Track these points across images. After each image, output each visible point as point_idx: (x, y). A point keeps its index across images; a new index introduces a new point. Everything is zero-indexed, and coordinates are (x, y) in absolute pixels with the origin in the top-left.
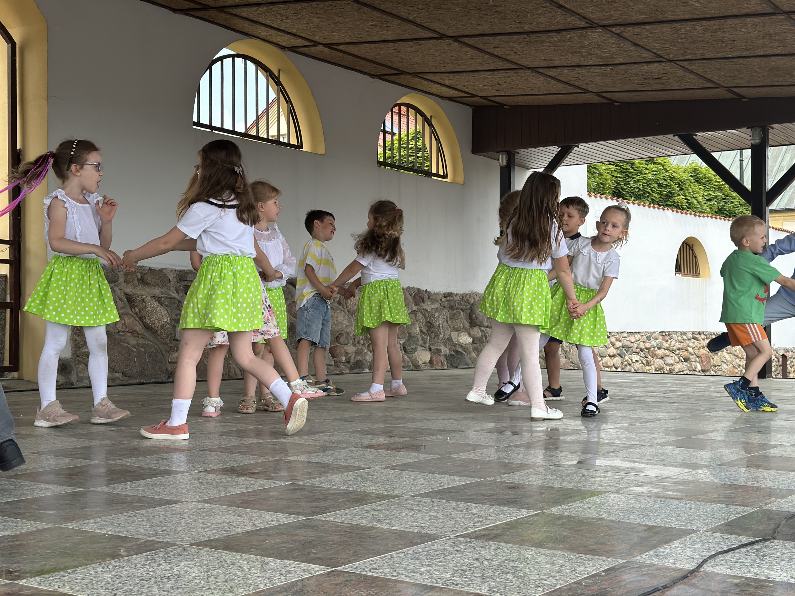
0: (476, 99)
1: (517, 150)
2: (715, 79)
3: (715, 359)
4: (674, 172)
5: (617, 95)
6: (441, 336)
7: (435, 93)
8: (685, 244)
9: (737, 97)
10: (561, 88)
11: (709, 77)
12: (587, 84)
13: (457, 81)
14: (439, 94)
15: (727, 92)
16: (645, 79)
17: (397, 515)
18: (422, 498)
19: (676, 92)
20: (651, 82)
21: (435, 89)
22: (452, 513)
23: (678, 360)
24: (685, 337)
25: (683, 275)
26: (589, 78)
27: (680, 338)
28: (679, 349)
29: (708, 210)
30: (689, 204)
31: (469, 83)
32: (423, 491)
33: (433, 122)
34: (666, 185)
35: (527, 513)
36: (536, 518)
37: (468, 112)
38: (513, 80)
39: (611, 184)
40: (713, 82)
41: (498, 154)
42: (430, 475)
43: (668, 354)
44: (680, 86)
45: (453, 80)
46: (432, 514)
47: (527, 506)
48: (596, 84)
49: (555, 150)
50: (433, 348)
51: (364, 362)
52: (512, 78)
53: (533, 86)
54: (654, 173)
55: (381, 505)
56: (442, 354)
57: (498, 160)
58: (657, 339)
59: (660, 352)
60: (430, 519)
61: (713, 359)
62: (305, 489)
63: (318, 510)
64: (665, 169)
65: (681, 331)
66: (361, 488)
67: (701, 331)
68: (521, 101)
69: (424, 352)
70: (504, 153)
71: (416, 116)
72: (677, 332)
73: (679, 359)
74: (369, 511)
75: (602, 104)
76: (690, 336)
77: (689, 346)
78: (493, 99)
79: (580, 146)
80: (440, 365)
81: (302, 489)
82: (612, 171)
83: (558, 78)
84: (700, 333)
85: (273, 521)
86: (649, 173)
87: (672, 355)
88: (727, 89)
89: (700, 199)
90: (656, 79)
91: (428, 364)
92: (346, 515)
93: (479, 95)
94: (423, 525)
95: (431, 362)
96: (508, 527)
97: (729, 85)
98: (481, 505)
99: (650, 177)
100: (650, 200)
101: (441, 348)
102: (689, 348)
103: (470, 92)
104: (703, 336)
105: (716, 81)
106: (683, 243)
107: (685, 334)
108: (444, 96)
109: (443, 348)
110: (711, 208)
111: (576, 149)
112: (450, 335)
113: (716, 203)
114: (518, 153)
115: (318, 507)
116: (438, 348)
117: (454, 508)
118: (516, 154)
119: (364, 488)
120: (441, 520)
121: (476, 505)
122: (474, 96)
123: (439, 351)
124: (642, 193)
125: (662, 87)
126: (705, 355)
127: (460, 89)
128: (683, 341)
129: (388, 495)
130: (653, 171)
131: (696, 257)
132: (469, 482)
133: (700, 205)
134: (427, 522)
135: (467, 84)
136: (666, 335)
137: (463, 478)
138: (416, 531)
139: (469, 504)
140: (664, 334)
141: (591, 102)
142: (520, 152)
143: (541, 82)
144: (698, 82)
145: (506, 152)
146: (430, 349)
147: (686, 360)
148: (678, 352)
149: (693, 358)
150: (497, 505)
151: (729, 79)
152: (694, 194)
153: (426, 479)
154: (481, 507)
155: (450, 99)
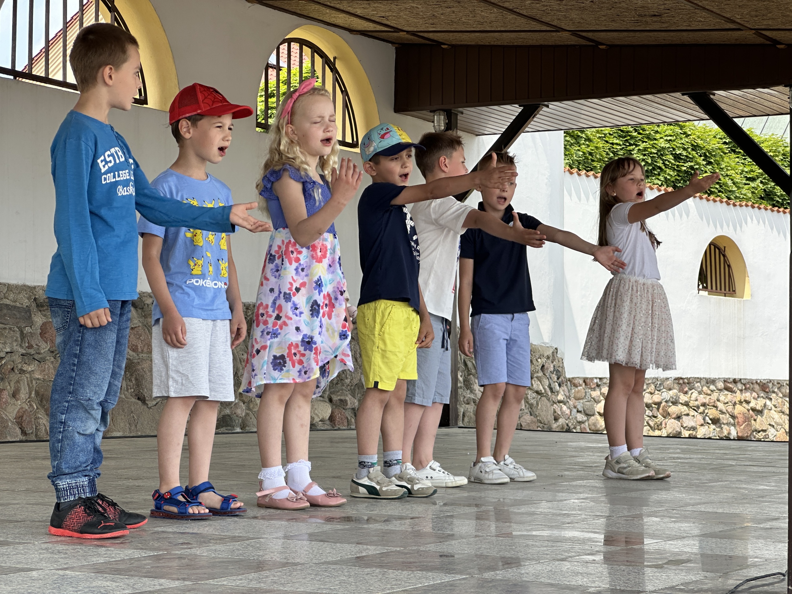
0: (402, 33)
1: (460, 109)
2: (738, 18)
3: (758, 420)
4: (699, 137)
5: (603, 34)
6: (348, 381)
7: (341, 25)
8: (712, 247)
9: (768, 43)
10: (522, 23)
11: (728, 15)
12: (559, 19)
13: (373, 11)
14: (346, 26)
15: (754, 36)
16: (640, 16)
17: (301, 580)
18: (329, 566)
19: (684, 34)
20: (648, 19)
21: (341, 19)
22: (366, 578)
23: (702, 422)
24: (712, 387)
25: (711, 292)
26: (560, 11)
27: (705, 389)
28: (704, 405)
29: (750, 195)
30: (721, 186)
31: (390, 13)
32: (330, 559)
33: (338, 66)
34: (686, 156)
35: (454, 577)
36: (463, 582)
37: (391, 50)
38: (454, 12)
39: (604, 154)
40: (733, 22)
41: (432, 114)
42: (338, 544)
43: (687, 412)
44: (689, 26)
45: (367, 8)
46: (342, 578)
47: (454, 571)
48: (571, 20)
49: (515, 110)
50: (335, 398)
51: (234, 417)
52: (453, 9)
53: (482, 20)
54: (669, 138)
55: (280, 571)
56: (348, 407)
57: (433, 122)
58: (670, 389)
59: (674, 410)
60: (340, 583)
61: (755, 420)
62: (184, 558)
63: (206, 576)
64: (685, 133)
65: (707, 376)
66: (253, 556)
67: (737, 377)
68: (467, 39)
69: (322, 403)
70: (442, 113)
71: (313, 57)
72: (701, 379)
73: (704, 419)
74: (267, 577)
75: (581, 46)
76: (721, 385)
77: (718, 400)
78: (426, 35)
79: (550, 106)
80: (346, 424)
81: (181, 558)
82: (605, 134)
83: (518, 11)
84: (735, 381)
85: (155, 585)
86: (661, 138)
87: (692, 413)
88: (754, 31)
89: (738, 179)
90: (655, 15)
91: (328, 422)
92: (241, 580)
93: (405, 29)
94: (332, 588)
95: (332, 418)
96: (430, 588)
97: (757, 27)
98: (400, 571)
99: (663, 145)
100: (663, 179)
101: (347, 398)
102: (718, 404)
103: (392, 25)
104: (740, 386)
105: (739, 21)
106: (710, 245)
107: (713, 382)
108: (354, 29)
109: (349, 398)
110: (753, 193)
111: (545, 109)
112: (360, 380)
113: (761, 185)
114: (462, 113)
115: (205, 574)
116: (342, 398)
117: (367, 574)
118: (460, 115)
119: (257, 557)
120: (353, 584)
121: (394, 571)
122: (397, 30)
123: (343, 402)
124: (650, 168)
125: (664, 26)
126: (743, 414)
127: (378, 20)
128: (709, 392)
129: (287, 563)
130: (666, 136)
131: (729, 266)
132: (386, 551)
133: (736, 186)
134: (337, 585)
135: (387, 14)
136: (684, 383)
137: (380, 547)
138: (324, 592)
139: (385, 570)
140: (681, 381)
141: (566, 43)
142: (465, 112)
143: (493, 15)
144: (713, 22)
145: (444, 110)
146: (331, 400)
147: (715, 421)
148: (702, 409)
149: (725, 418)
150: (420, 570)
151: (756, 19)
152: (727, 170)
153: (333, 549)
154: (401, 573)
155: (364, 33)
